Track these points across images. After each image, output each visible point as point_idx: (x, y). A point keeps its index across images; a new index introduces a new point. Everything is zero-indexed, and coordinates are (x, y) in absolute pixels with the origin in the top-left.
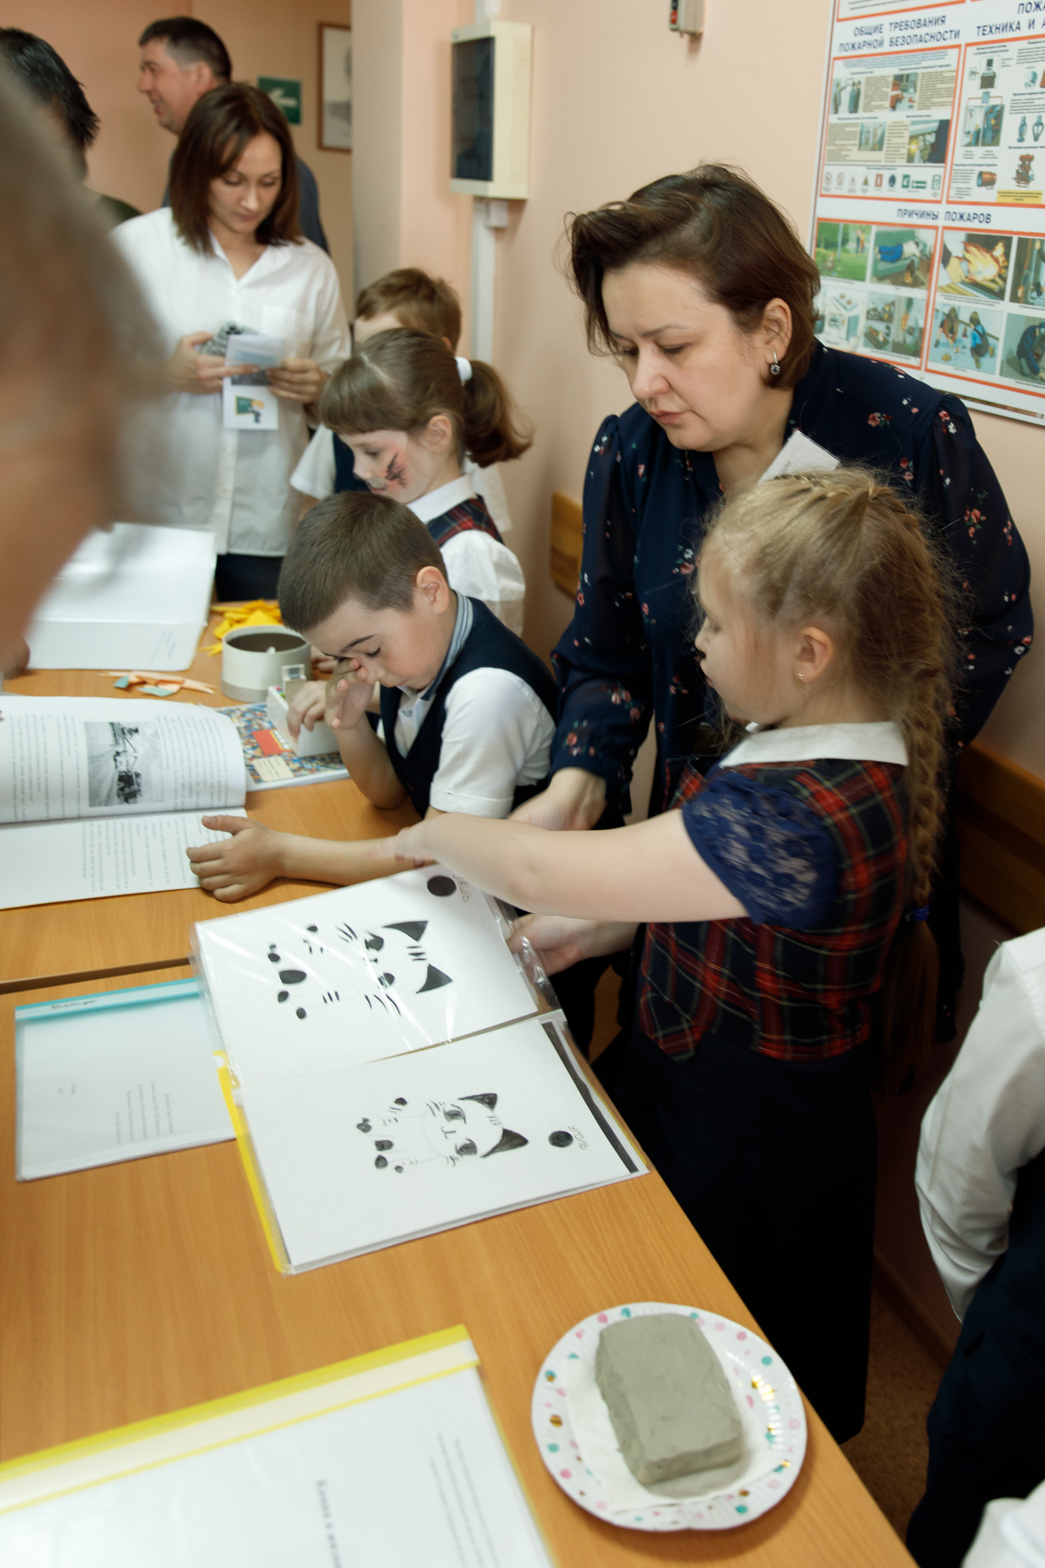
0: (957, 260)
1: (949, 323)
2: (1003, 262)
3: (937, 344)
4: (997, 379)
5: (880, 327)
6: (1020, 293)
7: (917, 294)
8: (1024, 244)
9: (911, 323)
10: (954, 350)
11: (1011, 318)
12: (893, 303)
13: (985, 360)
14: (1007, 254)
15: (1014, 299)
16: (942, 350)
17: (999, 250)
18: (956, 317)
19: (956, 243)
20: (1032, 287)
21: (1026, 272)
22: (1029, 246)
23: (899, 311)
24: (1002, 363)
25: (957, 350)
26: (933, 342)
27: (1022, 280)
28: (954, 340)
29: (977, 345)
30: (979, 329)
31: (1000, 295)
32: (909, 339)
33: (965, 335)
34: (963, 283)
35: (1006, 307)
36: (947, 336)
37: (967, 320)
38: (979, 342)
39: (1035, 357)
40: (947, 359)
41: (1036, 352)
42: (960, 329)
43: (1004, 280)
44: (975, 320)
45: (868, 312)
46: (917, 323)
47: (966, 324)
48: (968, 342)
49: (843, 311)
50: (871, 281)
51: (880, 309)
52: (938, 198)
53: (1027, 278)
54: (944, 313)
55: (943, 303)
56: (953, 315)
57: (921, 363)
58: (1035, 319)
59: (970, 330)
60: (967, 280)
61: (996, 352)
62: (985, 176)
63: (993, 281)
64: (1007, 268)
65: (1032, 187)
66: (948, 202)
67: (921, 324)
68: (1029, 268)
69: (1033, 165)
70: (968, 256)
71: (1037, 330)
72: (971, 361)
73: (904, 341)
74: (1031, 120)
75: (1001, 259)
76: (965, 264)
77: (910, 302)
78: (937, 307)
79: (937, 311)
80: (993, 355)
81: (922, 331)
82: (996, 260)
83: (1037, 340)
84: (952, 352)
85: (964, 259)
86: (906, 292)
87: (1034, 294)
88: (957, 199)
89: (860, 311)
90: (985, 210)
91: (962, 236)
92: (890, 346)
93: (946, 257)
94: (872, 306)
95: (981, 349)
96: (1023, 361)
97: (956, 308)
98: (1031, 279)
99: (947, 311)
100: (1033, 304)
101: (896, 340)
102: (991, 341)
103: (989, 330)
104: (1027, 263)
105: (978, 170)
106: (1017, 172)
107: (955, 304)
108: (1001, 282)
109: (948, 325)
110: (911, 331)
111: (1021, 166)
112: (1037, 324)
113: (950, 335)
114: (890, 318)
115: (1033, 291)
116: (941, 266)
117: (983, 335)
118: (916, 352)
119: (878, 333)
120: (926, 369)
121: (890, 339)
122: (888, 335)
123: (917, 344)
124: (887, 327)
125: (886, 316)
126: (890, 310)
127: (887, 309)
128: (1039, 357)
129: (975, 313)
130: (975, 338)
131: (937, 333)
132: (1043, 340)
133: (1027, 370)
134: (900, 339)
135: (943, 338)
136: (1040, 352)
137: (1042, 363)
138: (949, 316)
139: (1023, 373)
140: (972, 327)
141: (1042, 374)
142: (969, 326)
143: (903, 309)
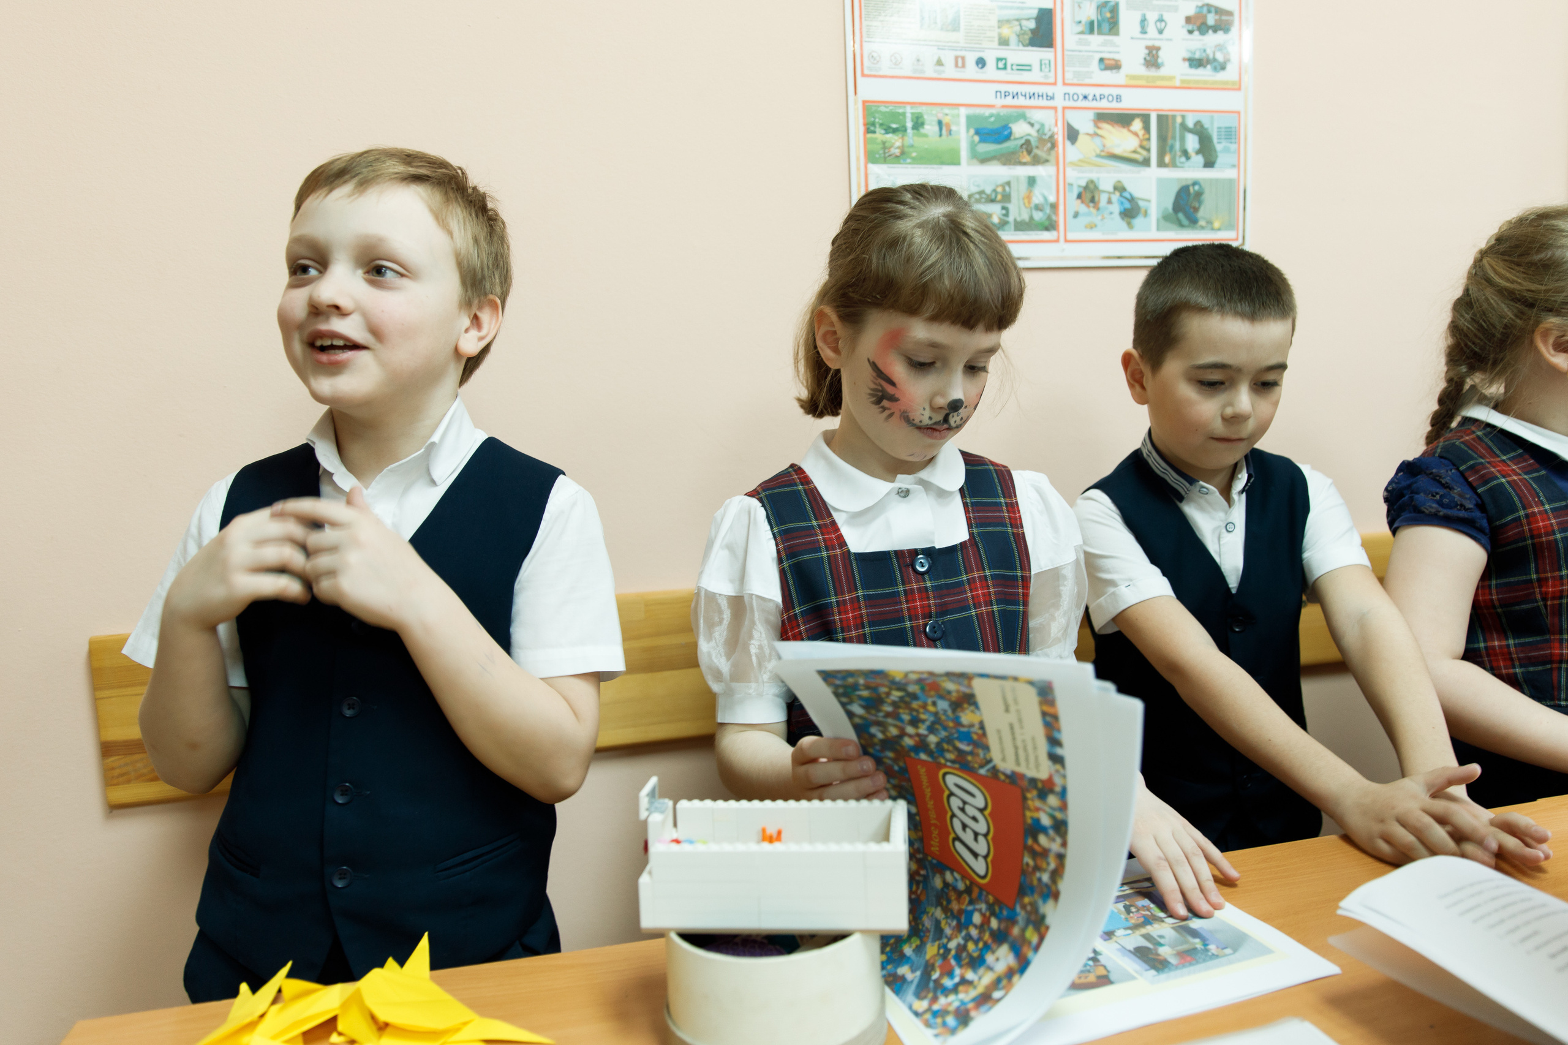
0: (1088, 137)
1: (1089, 194)
2: (1144, 135)
3: (1076, 215)
4: (1154, 234)
5: (995, 209)
6: (1167, 159)
7: (1038, 171)
8: (1162, 119)
9: (1037, 199)
10: (1100, 218)
11: (1161, 182)
12: (1008, 183)
13: (1138, 221)
14: (1147, 128)
15: (1161, 164)
16: (1082, 220)
17: (1137, 125)
18: (1096, 188)
19: (1083, 122)
20: (1179, 153)
21: (1170, 142)
22: (1170, 121)
23: (1018, 192)
24: (1158, 221)
25: (1103, 216)
26: (1070, 214)
27: (1168, 149)
28: (1098, 209)
29: (1126, 210)
30: (1126, 195)
31: (1146, 162)
32: (1038, 216)
33: (1110, 202)
34: (1098, 156)
35: (1154, 172)
36: (1088, 206)
37: (1111, 189)
38: (1128, 205)
39: (1192, 210)
40: (1092, 227)
41: (1193, 205)
42: (1103, 199)
43: (1148, 150)
44: (1119, 188)
46: (1045, 199)
47: (1109, 193)
48: (1116, 208)
50: (969, 164)
51: (988, 191)
52: (1052, 80)
53: (1172, 147)
54: (1079, 186)
55: (1077, 178)
56: (1092, 186)
57: (1058, 237)
58: (1186, 179)
59: (1115, 197)
60: (1103, 154)
61: (1149, 212)
62: (1107, 62)
63: (1135, 152)
64: (1149, 139)
65: (1163, 72)
66: (1064, 84)
67: (1052, 199)
68: (1174, 138)
69: (1160, 53)
70: (1099, 132)
71: (1191, 189)
72: (1122, 224)
73: (1031, 218)
74: (1152, 17)
75: (1141, 133)
76: (1097, 140)
77: (1032, 181)
78: (1069, 180)
79: (1071, 185)
80: (1146, 214)
81: (1054, 207)
82: (1136, 134)
83: (1192, 197)
84: (1097, 219)
85: (1096, 134)
86: (1023, 172)
87: (1183, 159)
88: (1075, 81)
90: (1115, 91)
91: (1090, 115)
92: (1012, 226)
93: (1072, 135)
95: (1131, 212)
96: (1181, 215)
97: (1095, 180)
98: (1177, 146)
99: (1083, 183)
100: (1182, 167)
101: (1019, 219)
102: (1141, 204)
103: (1137, 194)
104: (1170, 134)
105: (1098, 56)
106: (1145, 59)
107: (1093, 176)
108: (1144, 153)
109: (1088, 196)
110: (1038, 208)
111: (1149, 54)
112: (1190, 183)
113: (1091, 205)
114: (1007, 198)
115: (1180, 157)
116: (1068, 143)
117: (1132, 200)
118: (1050, 226)
119: (990, 216)
120: (1066, 241)
121: (1011, 219)
122: (1007, 215)
123: (1049, 218)
124: (1004, 208)
125: (999, 197)
126: (1004, 190)
127: (1000, 190)
128: (1196, 210)
129: (1119, 182)
130: (1122, 203)
131: (1074, 205)
132: (1199, 195)
133: (1185, 222)
134: (1025, 217)
135: (1082, 208)
136: (1197, 205)
137: (1201, 214)
138: (1086, 188)
139: (1181, 225)
140: (1117, 194)
141: (1202, 223)
142: (1114, 193)
143: (1024, 186)
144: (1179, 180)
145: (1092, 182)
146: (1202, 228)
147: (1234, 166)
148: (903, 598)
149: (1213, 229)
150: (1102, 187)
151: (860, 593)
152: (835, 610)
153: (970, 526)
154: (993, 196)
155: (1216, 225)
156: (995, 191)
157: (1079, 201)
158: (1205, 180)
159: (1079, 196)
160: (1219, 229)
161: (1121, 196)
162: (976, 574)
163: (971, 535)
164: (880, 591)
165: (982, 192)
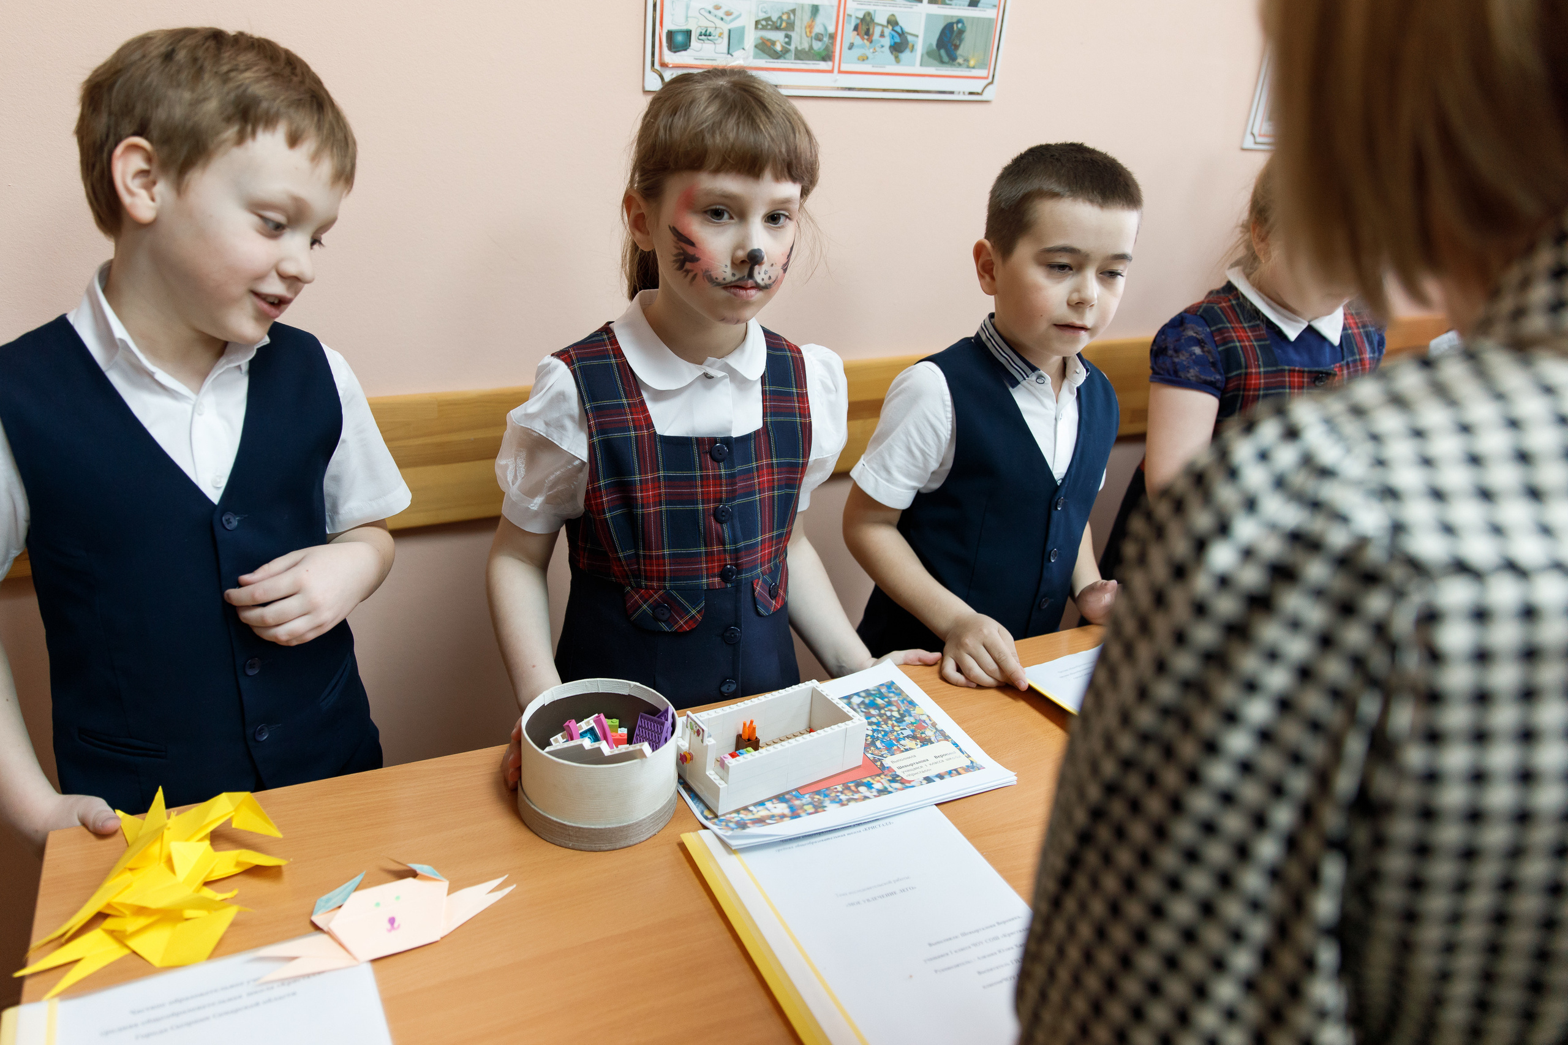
1: (865, 26)
3: (851, 46)
4: (917, 70)
5: (778, 37)
9: (818, 29)
10: (871, 50)
11: (930, 17)
12: (794, 11)
13: (905, 56)
15: (933, 2)
16: (856, 52)
18: (872, 20)
23: (802, 20)
24: (922, 56)
25: (875, 49)
26: (846, 45)
28: (871, 42)
29: (895, 43)
30: (898, 29)
32: (817, 46)
33: (882, 35)
35: (924, 8)
36: (863, 39)
37: (885, 23)
38: (898, 40)
39: (953, 47)
40: (864, 59)
41: (954, 42)
42: (877, 31)
44: (892, 22)
45: (757, 23)
46: (826, 29)
47: (883, 26)
48: (887, 42)
49: (719, 23)
51: (774, 19)
54: (857, 18)
56: (868, 18)
57: (833, 67)
58: (952, 17)
59: (888, 31)
61: (915, 47)
67: (831, 29)
71: (955, 26)
72: (891, 57)
73: (811, 47)
77: (816, 10)
78: (848, 12)
79: (850, 16)
80: (913, 49)
81: (833, 37)
83: (955, 34)
84: (869, 52)
89: (747, 22)
92: (792, 54)
94: (762, 16)
95: (900, 46)
96: (943, 52)
97: (872, 12)
99: (861, 16)
100: (951, 5)
101: (798, 48)
102: (910, 38)
103: (907, 29)
107: (871, 8)
109: (864, 28)
110: (819, 37)
112: (954, 20)
113: (866, 37)
114: (791, 26)
117: (902, 34)
118: (827, 56)
119: (774, 43)
120: (840, 72)
121: (792, 47)
122: (789, 43)
123: (827, 48)
124: (787, 36)
125: (784, 25)
126: (789, 18)
127: (785, 17)
128: (957, 47)
129: (893, 15)
130: (893, 37)
131: (850, 36)
132: (961, 32)
133: (946, 58)
134: (806, 46)
135: (858, 40)
136: (958, 43)
137: (960, 52)
138: (863, 20)
139: (942, 62)
140: (890, 27)
141: (960, 60)
142: (887, 27)
143: (807, 16)
144: (946, 17)
145: (869, 14)
146: (960, 65)
147: (995, 6)
148: (699, 483)
149: (968, 67)
150: (877, 20)
151: (661, 473)
152: (638, 487)
153: (765, 415)
154: (778, 24)
155: (972, 63)
156: (780, 18)
157: (856, 33)
158: (967, 18)
159: (856, 28)
160: (973, 68)
161: (893, 30)
162: (764, 462)
163: (765, 423)
164: (679, 474)
165: (768, 19)
